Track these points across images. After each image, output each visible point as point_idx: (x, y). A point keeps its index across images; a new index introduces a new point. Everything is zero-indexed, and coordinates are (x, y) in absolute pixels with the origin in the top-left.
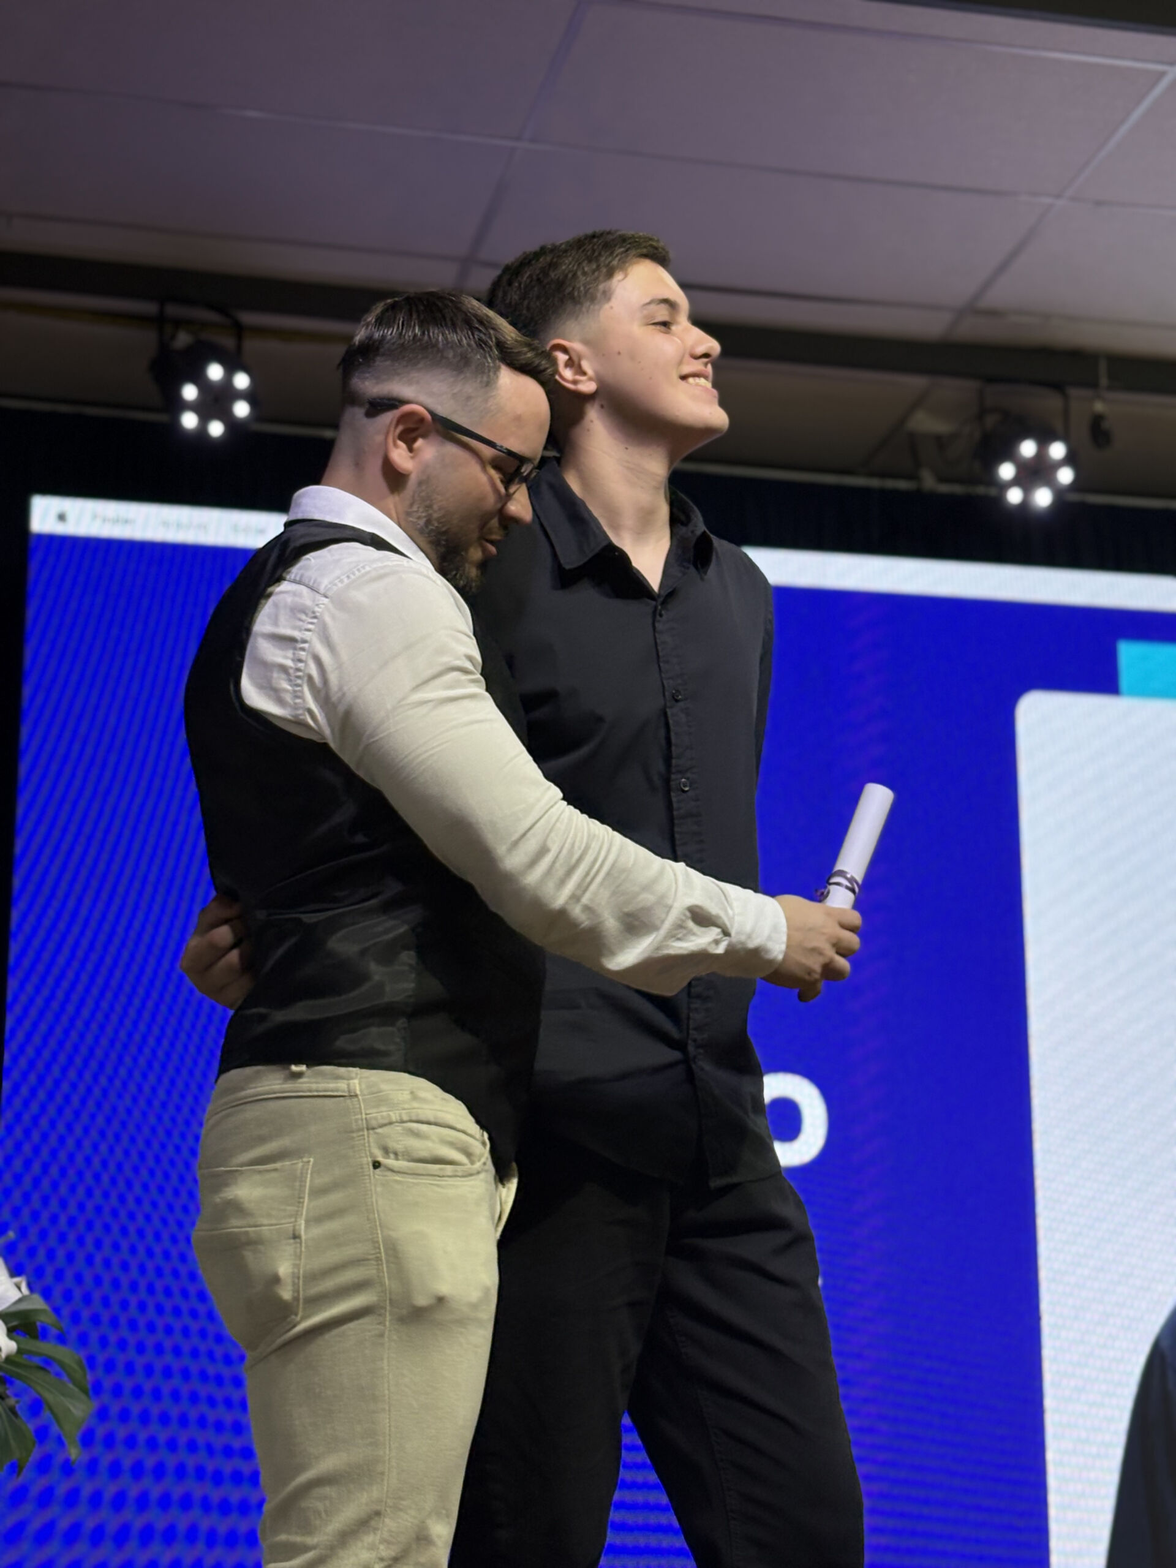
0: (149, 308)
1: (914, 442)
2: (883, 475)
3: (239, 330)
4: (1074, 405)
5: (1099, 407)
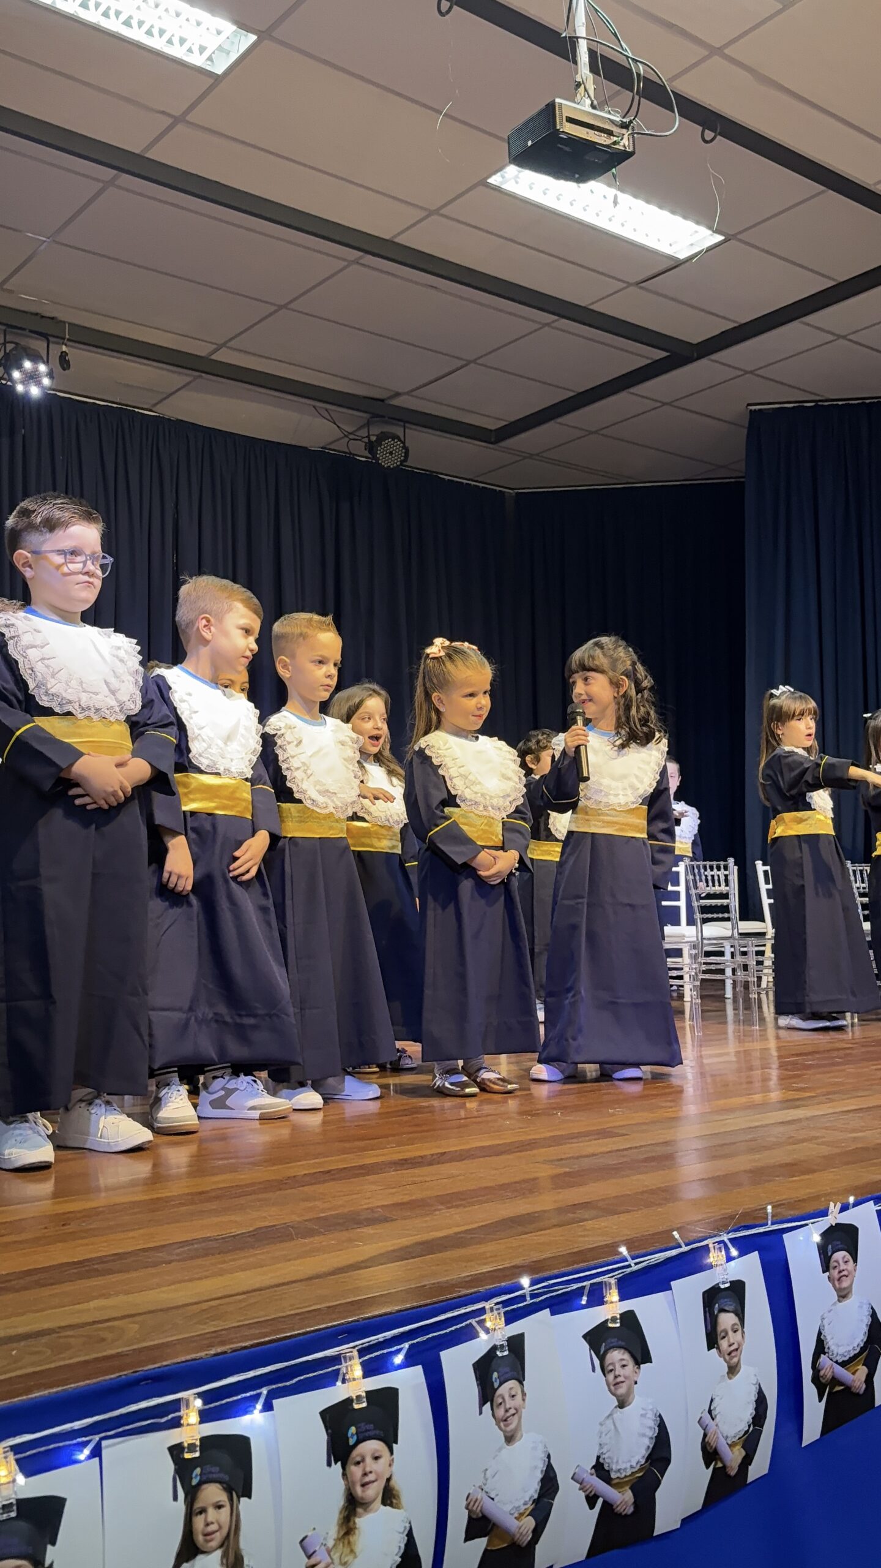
4: (51, 345)
5: (64, 348)
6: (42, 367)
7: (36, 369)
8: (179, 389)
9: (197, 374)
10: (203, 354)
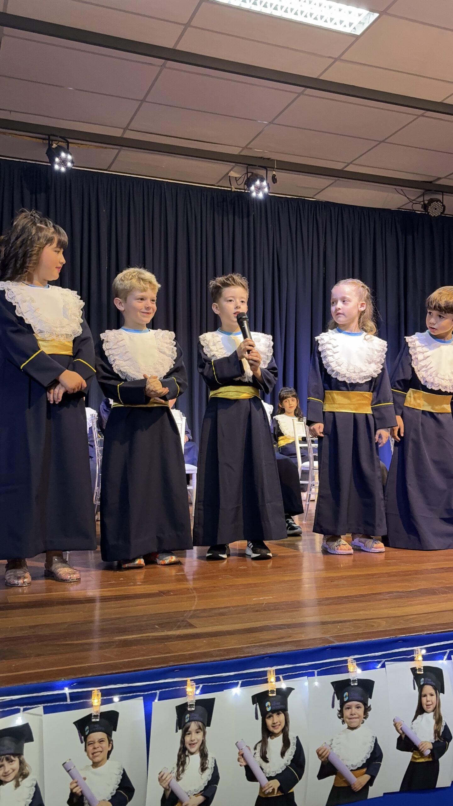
0: (47, 137)
1: (230, 179)
2: (222, 186)
3: (68, 143)
4: (268, 172)
5: (274, 173)
6: (265, 183)
7: (261, 185)
8: (327, 187)
9: (336, 178)
10: (340, 169)
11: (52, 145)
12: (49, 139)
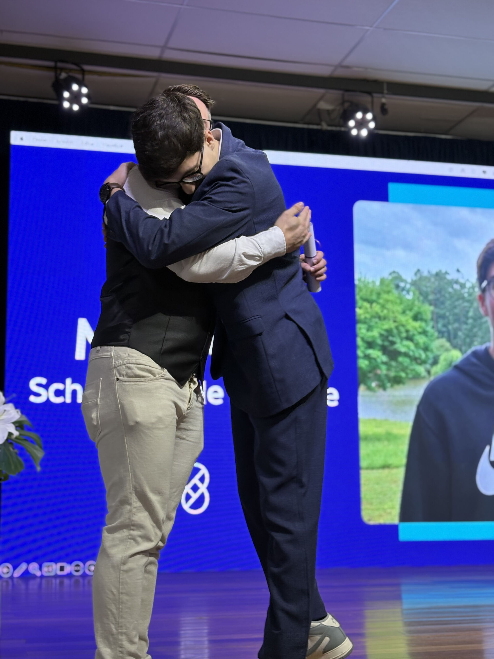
0: (51, 64)
1: (319, 112)
2: (308, 124)
3: (83, 72)
4: (375, 100)
5: (384, 100)
6: (369, 116)
7: (364, 118)
9: (480, 104)
11: (60, 74)
12: (55, 69)
